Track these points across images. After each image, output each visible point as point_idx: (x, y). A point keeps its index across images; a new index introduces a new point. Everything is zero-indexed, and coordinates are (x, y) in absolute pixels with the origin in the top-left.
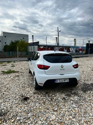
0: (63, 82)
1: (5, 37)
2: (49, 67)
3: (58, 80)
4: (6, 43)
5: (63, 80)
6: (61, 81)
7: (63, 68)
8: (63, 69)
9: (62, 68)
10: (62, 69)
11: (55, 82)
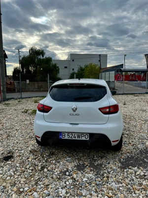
0: (77, 138)
1: (73, 60)
2: (51, 108)
3: (66, 134)
4: (73, 70)
5: (76, 135)
6: (71, 136)
7: (76, 112)
8: (76, 115)
9: (74, 111)
10: (74, 113)
11: (60, 137)
